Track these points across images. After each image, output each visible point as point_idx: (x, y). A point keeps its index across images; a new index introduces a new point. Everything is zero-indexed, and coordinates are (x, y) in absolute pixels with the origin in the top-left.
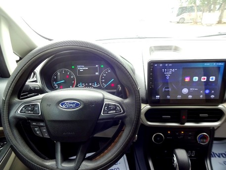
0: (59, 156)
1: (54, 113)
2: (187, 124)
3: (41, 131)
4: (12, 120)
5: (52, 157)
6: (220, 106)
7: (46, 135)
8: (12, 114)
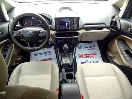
0: (29, 46)
1: (26, 35)
2: (68, 37)
3: (23, 40)
4: (14, 37)
5: (27, 46)
6: (78, 31)
7: (25, 41)
8: (14, 35)
